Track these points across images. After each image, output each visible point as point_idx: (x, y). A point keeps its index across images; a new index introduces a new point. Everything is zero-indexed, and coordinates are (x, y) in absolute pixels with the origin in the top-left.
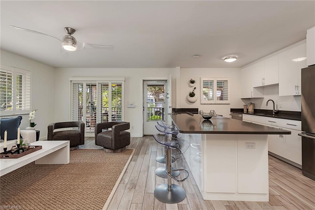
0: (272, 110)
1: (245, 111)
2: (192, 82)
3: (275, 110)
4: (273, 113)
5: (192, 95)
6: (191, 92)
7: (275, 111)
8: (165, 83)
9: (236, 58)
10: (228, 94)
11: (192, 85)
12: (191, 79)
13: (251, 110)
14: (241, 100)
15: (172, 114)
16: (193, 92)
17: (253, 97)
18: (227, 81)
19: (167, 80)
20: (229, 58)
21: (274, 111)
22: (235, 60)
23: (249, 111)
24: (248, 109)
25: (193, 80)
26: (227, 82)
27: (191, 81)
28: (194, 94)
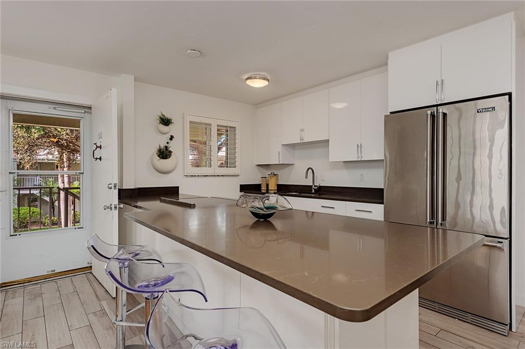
0: (311, 186)
1: (264, 188)
2: (166, 122)
3: (315, 186)
4: (311, 190)
5: (164, 154)
6: (162, 147)
7: (316, 188)
8: (82, 115)
9: (268, 80)
10: (237, 155)
11: (164, 128)
12: (162, 115)
13: (274, 186)
14: (256, 167)
15: (119, 208)
16: (166, 147)
17: (280, 163)
18: (235, 128)
19: (90, 108)
20: (255, 78)
21: (313, 187)
22: (265, 83)
23: (270, 188)
24: (267, 185)
25: (168, 116)
26: (235, 131)
27: (161, 118)
28: (170, 152)
